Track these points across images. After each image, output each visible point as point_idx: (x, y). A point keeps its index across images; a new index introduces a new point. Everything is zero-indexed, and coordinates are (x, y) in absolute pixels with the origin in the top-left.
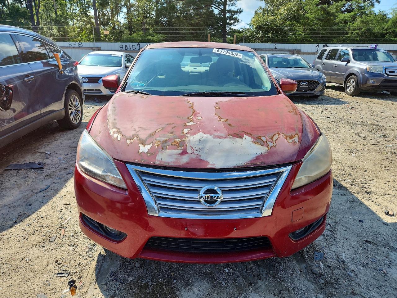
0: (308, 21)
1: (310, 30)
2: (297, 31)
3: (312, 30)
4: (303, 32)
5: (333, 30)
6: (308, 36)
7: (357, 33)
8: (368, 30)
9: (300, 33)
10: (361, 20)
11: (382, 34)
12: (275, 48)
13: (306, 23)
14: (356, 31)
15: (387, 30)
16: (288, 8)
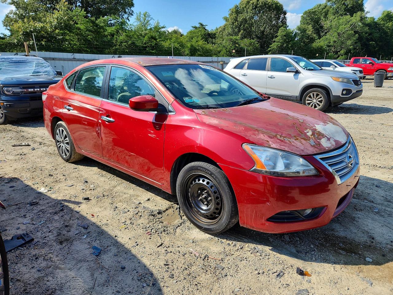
0: (80, 32)
1: (84, 40)
2: (72, 40)
3: (86, 40)
4: (78, 42)
5: (104, 42)
6: (84, 46)
7: (125, 45)
8: (133, 43)
9: (75, 42)
10: (126, 34)
11: (143, 47)
12: (74, 58)
13: (79, 33)
14: (124, 44)
15: (145, 44)
16: (57, 17)
